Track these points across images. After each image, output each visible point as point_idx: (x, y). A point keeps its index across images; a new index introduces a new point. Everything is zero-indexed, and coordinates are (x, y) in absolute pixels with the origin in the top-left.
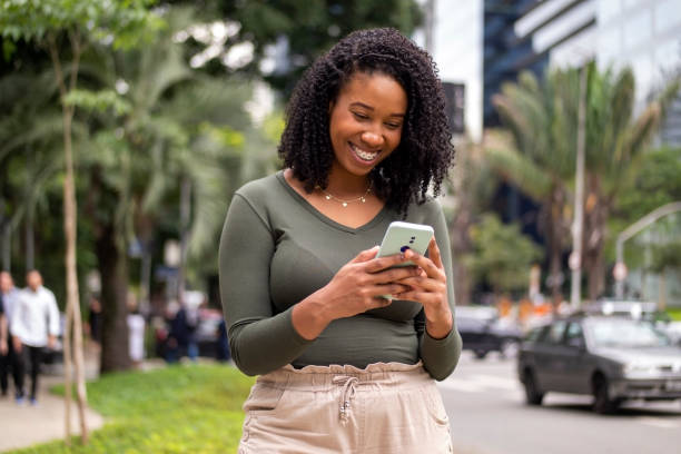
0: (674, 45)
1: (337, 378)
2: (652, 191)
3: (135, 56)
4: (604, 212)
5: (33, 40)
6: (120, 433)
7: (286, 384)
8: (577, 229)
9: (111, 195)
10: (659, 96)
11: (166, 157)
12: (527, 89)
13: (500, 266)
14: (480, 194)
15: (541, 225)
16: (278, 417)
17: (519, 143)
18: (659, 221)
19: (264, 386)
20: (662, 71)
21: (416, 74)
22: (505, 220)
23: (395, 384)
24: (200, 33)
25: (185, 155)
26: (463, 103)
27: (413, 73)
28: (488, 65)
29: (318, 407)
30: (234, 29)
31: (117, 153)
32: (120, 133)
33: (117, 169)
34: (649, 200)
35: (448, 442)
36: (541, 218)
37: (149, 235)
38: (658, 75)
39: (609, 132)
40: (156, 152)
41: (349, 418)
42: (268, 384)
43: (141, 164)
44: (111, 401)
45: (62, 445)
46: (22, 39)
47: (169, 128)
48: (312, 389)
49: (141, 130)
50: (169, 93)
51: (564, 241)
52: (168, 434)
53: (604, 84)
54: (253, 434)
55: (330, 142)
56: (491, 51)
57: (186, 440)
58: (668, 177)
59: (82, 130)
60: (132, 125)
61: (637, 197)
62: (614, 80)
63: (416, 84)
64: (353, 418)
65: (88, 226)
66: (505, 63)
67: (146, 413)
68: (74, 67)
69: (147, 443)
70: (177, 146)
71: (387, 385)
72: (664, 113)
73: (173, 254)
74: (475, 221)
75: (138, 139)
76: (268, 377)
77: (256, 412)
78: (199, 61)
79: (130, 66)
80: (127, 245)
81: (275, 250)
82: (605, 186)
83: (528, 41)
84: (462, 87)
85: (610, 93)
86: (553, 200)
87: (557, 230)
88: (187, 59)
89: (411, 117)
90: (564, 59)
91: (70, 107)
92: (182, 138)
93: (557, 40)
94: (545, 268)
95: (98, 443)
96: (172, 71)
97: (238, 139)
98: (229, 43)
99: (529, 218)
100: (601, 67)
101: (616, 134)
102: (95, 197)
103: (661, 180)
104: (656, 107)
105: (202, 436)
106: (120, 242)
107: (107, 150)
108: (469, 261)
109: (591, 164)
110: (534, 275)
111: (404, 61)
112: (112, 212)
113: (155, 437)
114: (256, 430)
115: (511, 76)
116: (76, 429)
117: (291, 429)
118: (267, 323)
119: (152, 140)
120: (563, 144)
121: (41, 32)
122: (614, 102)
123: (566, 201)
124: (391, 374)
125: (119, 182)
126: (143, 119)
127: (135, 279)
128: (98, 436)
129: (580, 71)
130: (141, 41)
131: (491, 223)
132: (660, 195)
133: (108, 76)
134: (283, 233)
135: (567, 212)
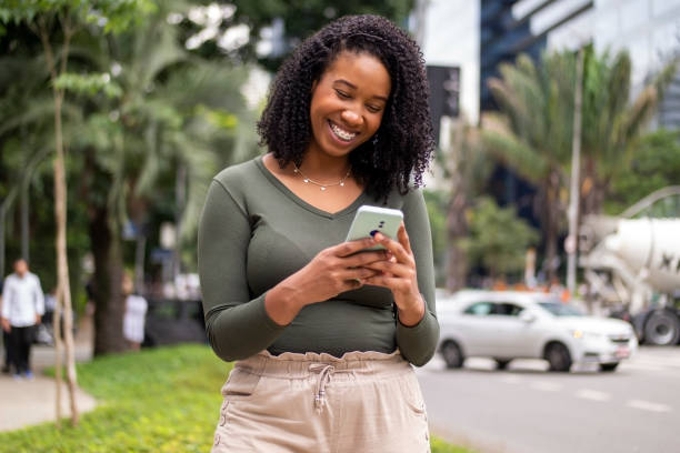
0: (672, 28)
1: (313, 366)
2: (648, 174)
3: (129, 38)
4: (600, 196)
5: (23, 23)
6: (110, 416)
7: (263, 370)
8: (573, 212)
9: (104, 178)
10: (655, 79)
11: (159, 140)
12: (524, 71)
13: (496, 249)
14: (477, 177)
15: (537, 209)
16: (254, 403)
17: (515, 127)
18: (656, 203)
19: (242, 371)
20: (660, 54)
21: (402, 59)
22: (501, 203)
23: (372, 373)
24: (196, 15)
25: (179, 138)
26: (458, 86)
27: (399, 57)
28: (485, 48)
29: (294, 394)
30: (229, 12)
31: (110, 135)
32: (115, 116)
33: (111, 151)
34: (646, 183)
35: (425, 430)
36: (537, 201)
37: (143, 217)
38: (655, 58)
39: (605, 115)
40: (150, 134)
41: (325, 407)
42: (245, 370)
43: (136, 146)
44: (104, 384)
45: (53, 427)
46: (12, 22)
47: (163, 111)
48: (288, 376)
49: (135, 112)
50: (163, 76)
51: (561, 225)
52: (158, 418)
53: (601, 68)
54: (230, 419)
55: (309, 120)
56: (489, 35)
57: (175, 423)
58: (664, 160)
59: (76, 113)
60: (127, 108)
61: (634, 180)
62: (611, 63)
63: (401, 68)
64: (328, 406)
65: (82, 208)
66: (503, 46)
67: (139, 396)
68: (65, 51)
69: (136, 425)
70: (172, 129)
71: (364, 373)
72: (661, 95)
73: (168, 237)
74: (470, 204)
75: (132, 121)
76: (245, 362)
77: (234, 397)
78: (194, 42)
79: (124, 48)
80: (121, 228)
81: (252, 236)
82: (601, 169)
83: (525, 23)
84: (457, 70)
85: (607, 75)
86: (549, 182)
87: (553, 214)
88: (182, 41)
89: (395, 102)
90: (560, 42)
91: (60, 90)
92: (177, 121)
93: (556, 22)
94: (541, 251)
95: (87, 426)
96: (166, 54)
97: (232, 121)
98: (224, 25)
99: (525, 201)
100: (599, 50)
101: (612, 117)
102: (89, 180)
103: (658, 163)
104: (652, 91)
105: (191, 419)
106: (113, 225)
107: (101, 133)
108: (465, 244)
109: (587, 147)
110: (530, 258)
111: (392, 44)
112: (106, 194)
113: (144, 420)
114: (231, 415)
115: (510, 58)
116: (66, 412)
117: (268, 415)
118: (242, 308)
119: (146, 123)
120: (559, 127)
121: (30, 15)
122: (610, 86)
123: (563, 184)
124: (367, 363)
125: (113, 165)
126: (136, 102)
127: (130, 260)
128: (88, 418)
129: (576, 54)
130: (132, 23)
131: (487, 206)
132: (657, 179)
133: (103, 59)
134: (259, 218)
135: (563, 195)
